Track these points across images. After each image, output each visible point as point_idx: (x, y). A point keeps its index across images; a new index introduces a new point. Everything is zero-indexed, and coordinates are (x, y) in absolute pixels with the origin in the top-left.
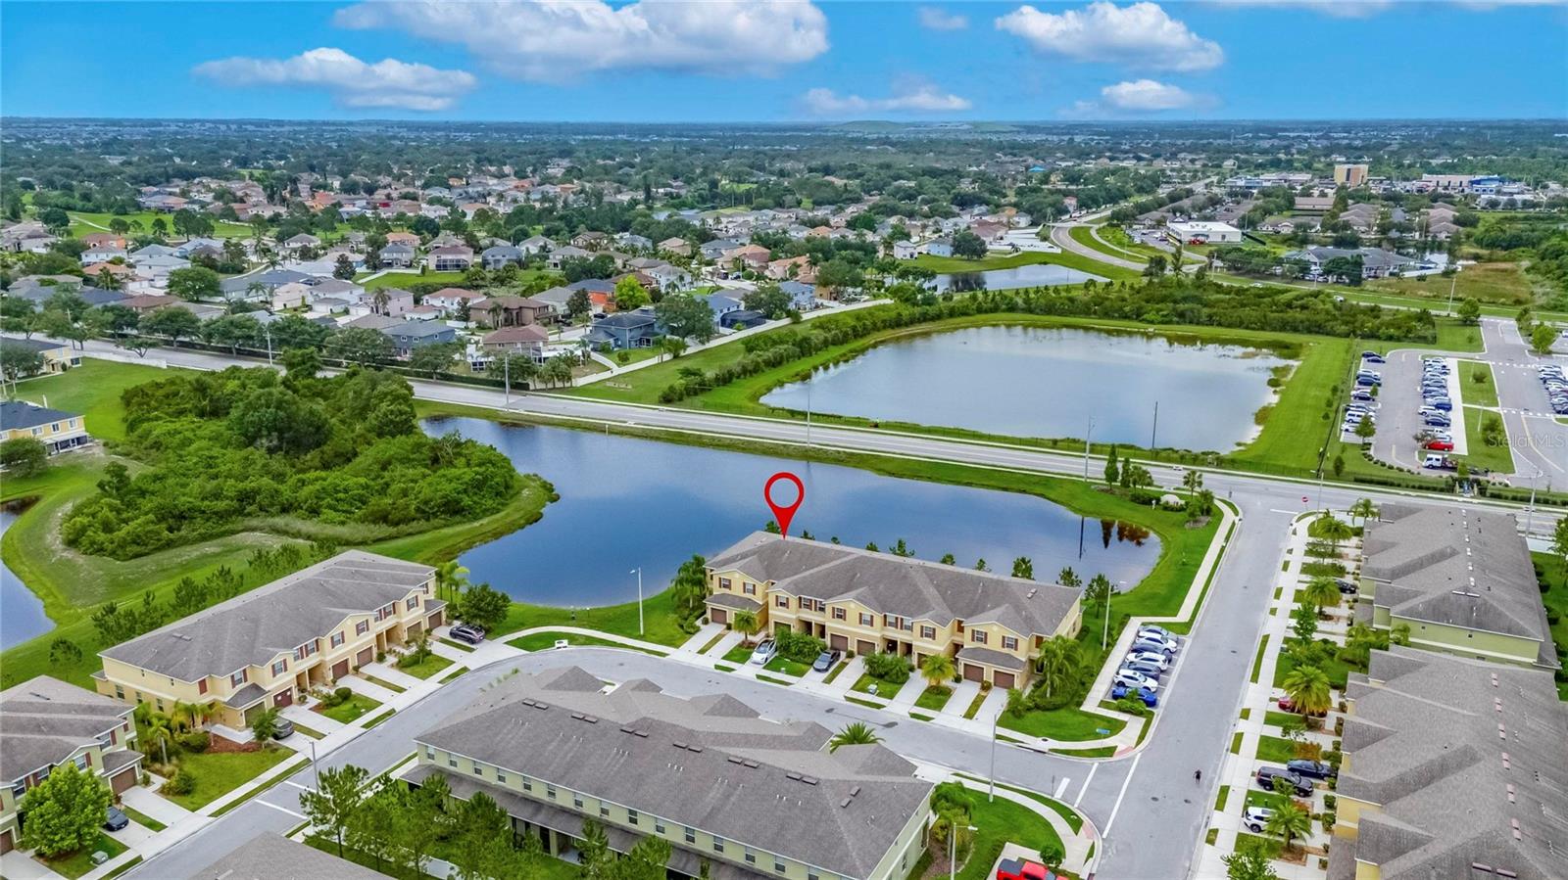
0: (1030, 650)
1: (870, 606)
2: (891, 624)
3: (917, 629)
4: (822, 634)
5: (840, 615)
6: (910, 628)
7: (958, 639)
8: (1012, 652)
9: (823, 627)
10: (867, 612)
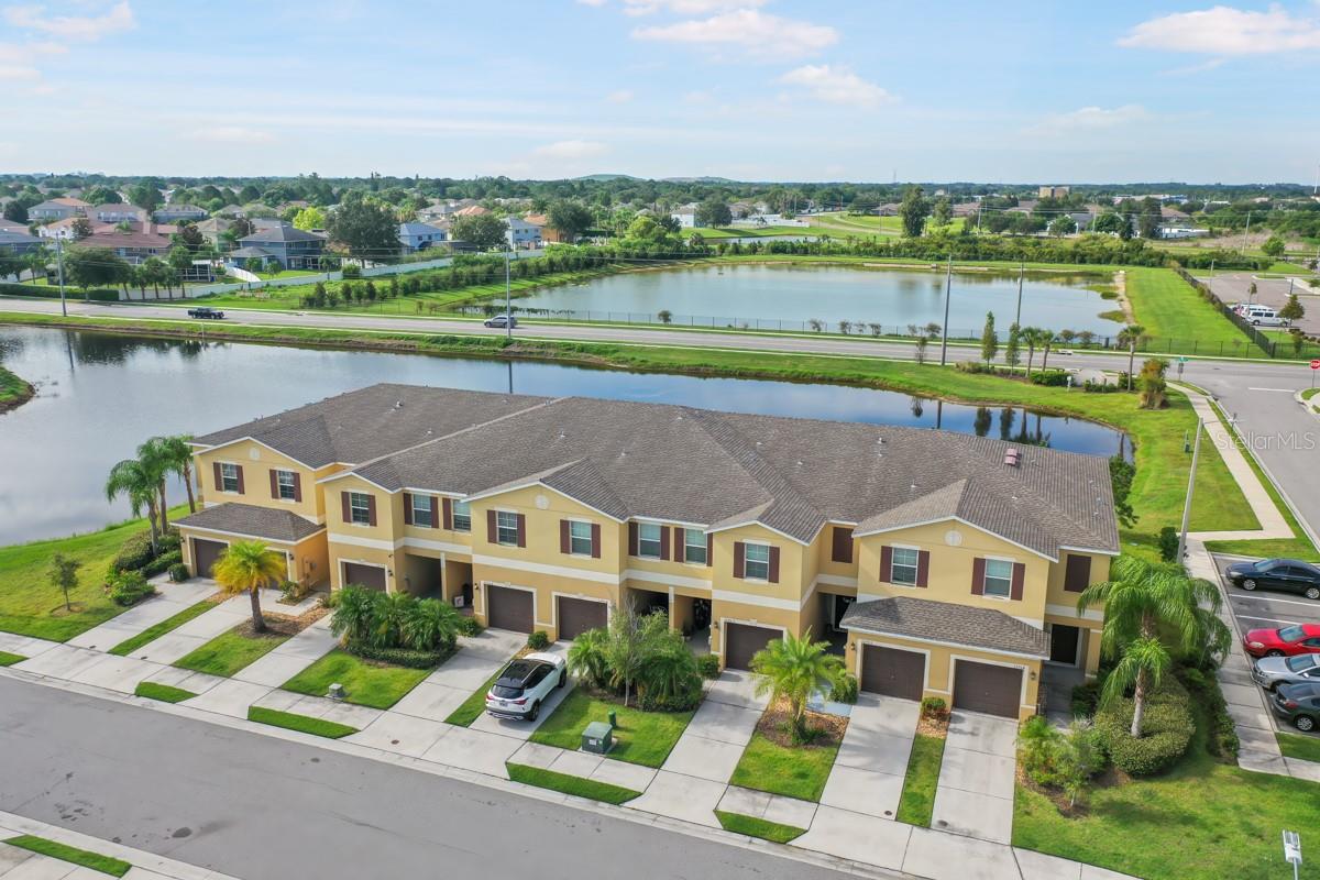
0: (1051, 599)
1: (586, 498)
2: (649, 550)
3: (723, 555)
4: (467, 591)
5: (509, 531)
6: (705, 556)
7: (837, 580)
8: (1001, 603)
9: (466, 569)
10: (583, 515)
